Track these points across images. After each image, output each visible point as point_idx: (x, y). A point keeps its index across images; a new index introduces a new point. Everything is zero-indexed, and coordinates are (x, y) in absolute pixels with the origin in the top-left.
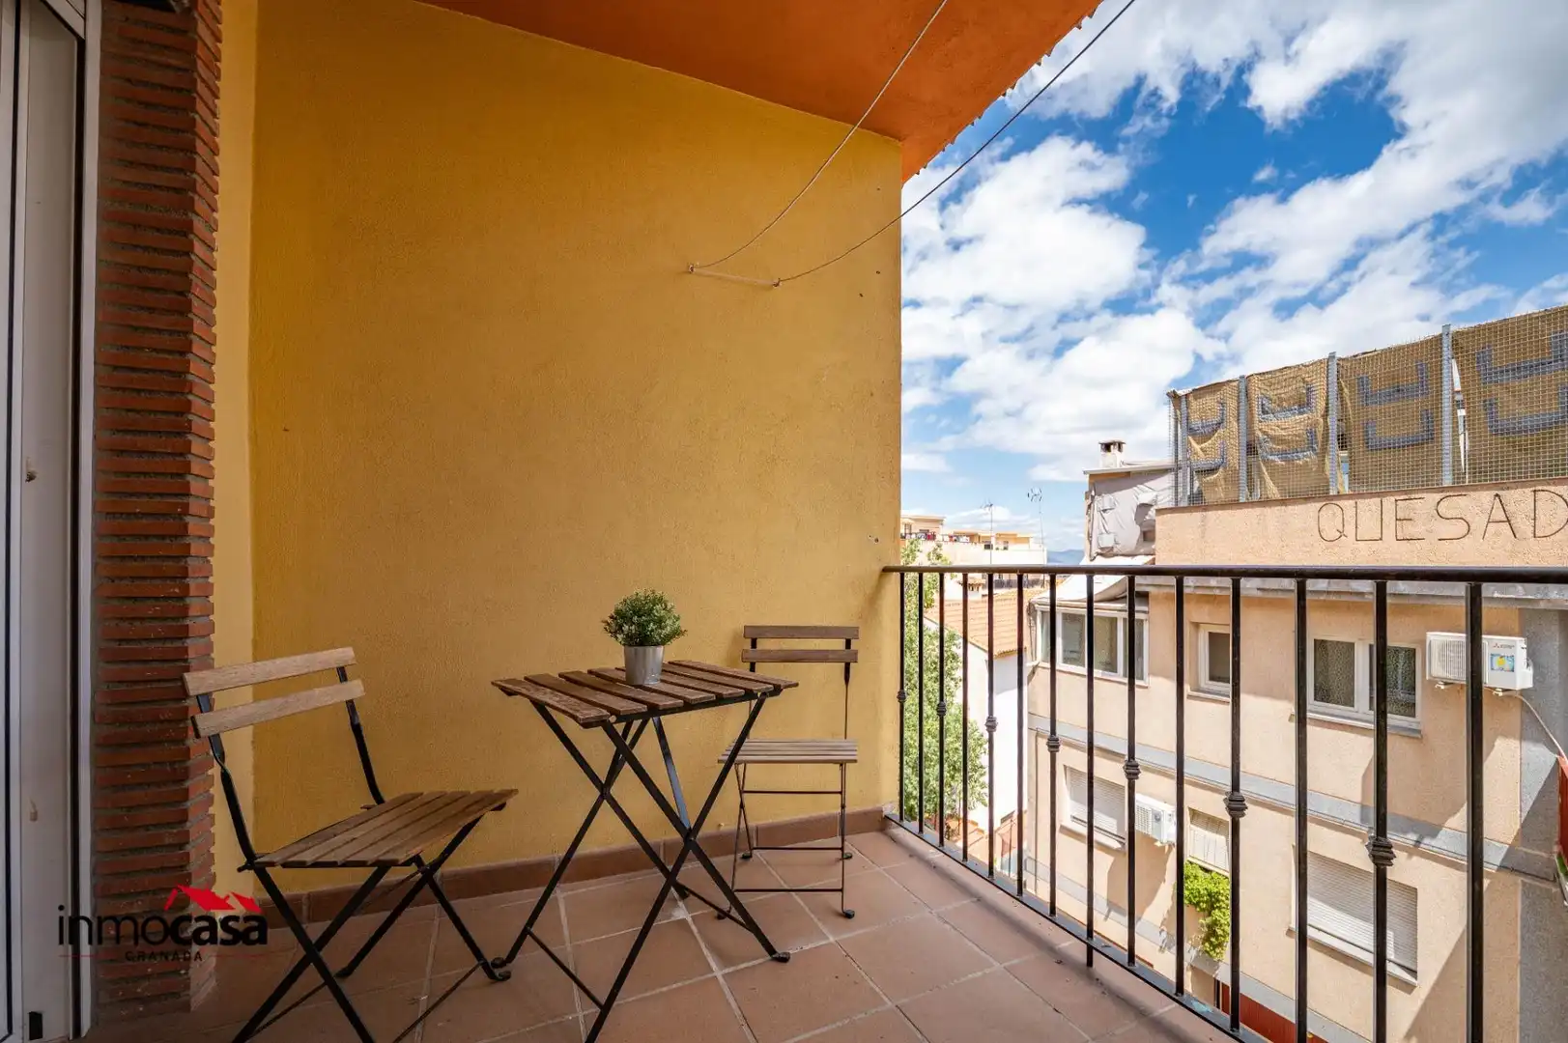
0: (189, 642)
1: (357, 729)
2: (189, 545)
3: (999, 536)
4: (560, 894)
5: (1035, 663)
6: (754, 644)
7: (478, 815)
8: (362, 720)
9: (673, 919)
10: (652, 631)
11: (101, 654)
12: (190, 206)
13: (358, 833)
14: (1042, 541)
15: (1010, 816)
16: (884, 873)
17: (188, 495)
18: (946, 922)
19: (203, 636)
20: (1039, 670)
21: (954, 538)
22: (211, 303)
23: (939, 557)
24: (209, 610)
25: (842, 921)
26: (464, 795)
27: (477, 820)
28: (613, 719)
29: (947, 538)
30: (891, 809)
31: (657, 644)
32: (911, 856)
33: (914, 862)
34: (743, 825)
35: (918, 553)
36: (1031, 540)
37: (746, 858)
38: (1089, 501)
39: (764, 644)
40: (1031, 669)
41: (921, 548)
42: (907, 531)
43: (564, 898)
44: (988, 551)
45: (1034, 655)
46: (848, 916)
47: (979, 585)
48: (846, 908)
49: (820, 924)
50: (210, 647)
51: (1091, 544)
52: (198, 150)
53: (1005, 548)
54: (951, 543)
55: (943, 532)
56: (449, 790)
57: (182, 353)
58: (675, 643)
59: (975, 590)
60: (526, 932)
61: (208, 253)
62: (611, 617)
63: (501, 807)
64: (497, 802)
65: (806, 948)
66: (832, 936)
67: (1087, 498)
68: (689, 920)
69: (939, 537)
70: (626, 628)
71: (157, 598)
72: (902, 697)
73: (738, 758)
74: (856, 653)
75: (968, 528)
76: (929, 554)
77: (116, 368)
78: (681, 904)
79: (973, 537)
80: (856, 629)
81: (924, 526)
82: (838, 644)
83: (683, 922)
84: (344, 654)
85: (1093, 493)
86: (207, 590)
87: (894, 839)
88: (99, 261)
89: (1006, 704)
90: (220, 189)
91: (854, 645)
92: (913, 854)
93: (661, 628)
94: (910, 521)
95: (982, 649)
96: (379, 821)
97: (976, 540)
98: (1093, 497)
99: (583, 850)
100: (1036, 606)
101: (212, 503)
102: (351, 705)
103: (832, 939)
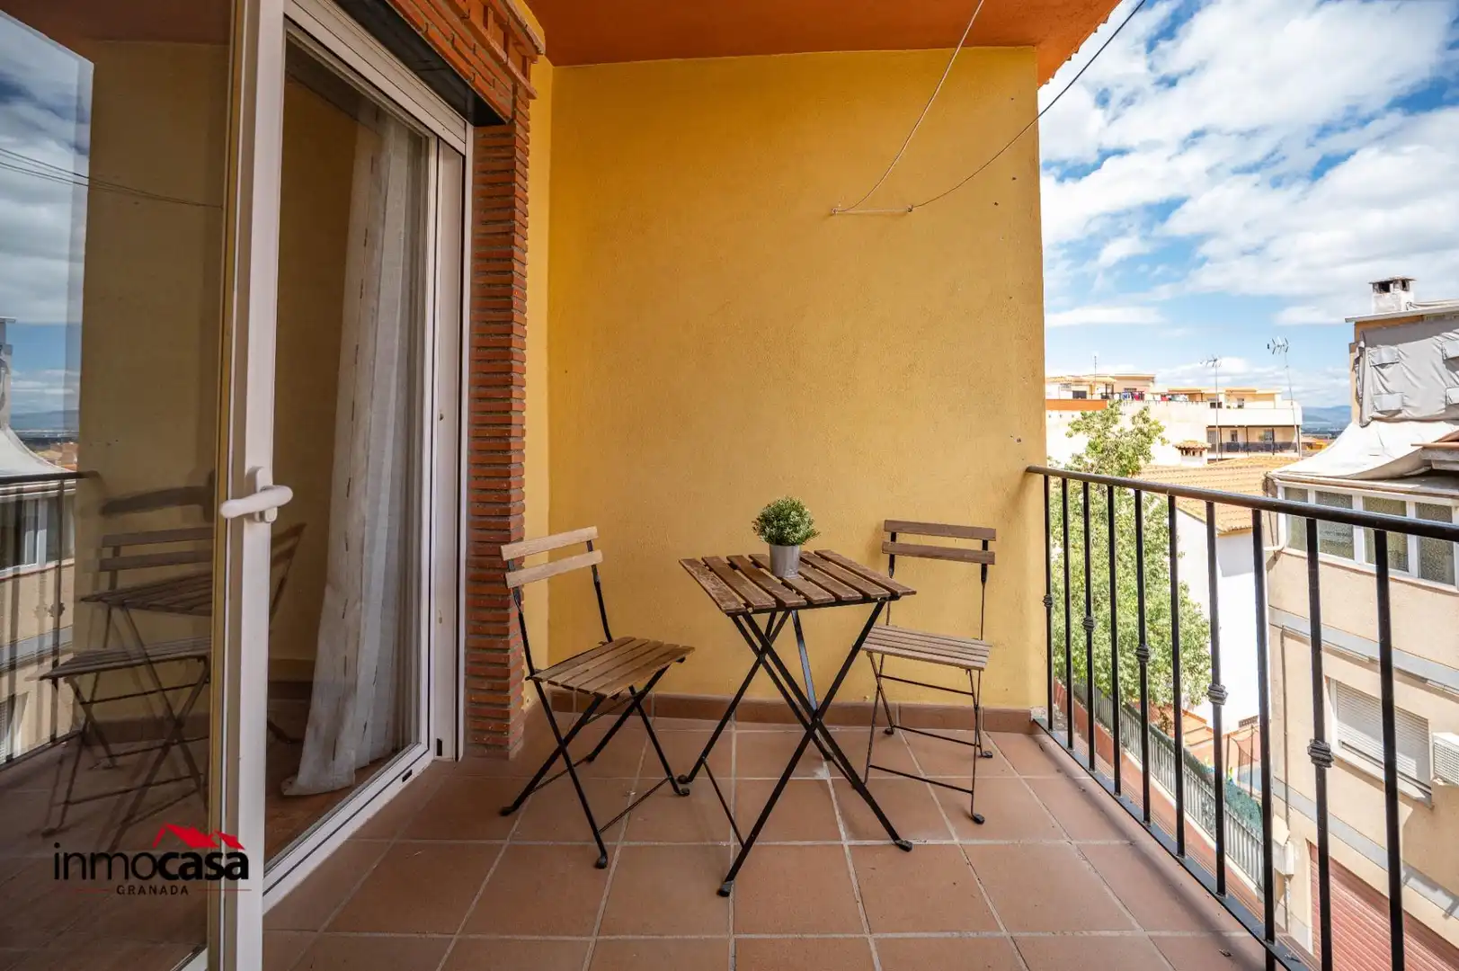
0: (510, 518)
1: (597, 585)
2: (511, 456)
3: (1229, 394)
4: (735, 730)
5: (1277, 548)
6: (893, 537)
7: (664, 666)
8: (600, 578)
9: (817, 778)
10: (788, 533)
11: (471, 525)
12: (512, 242)
13: (590, 665)
14: (1291, 397)
15: (1252, 720)
16: (1023, 781)
17: (511, 424)
18: (1086, 859)
19: (518, 514)
20: (1282, 557)
21: (1168, 397)
22: (524, 298)
23: (1146, 421)
24: (522, 496)
25: (971, 824)
26: (658, 646)
27: (664, 670)
28: (750, 610)
29: (1158, 398)
30: (1040, 713)
31: (793, 544)
32: (1058, 771)
33: (1059, 776)
34: (880, 701)
35: (1119, 417)
36: (1278, 397)
37: (889, 733)
38: (1357, 354)
39: (903, 538)
40: (1272, 555)
41: (1122, 409)
42: (1109, 391)
43: (738, 734)
44: (1214, 410)
45: (1275, 540)
46: (978, 821)
47: (1204, 449)
48: (975, 812)
49: (948, 823)
50: (522, 520)
51: (1361, 406)
52: (517, 205)
53: (1240, 407)
54: (1164, 403)
55: (1151, 391)
56: (652, 640)
57: (509, 335)
58: (811, 541)
59: (1197, 454)
60: (701, 761)
61: (522, 268)
62: (758, 519)
63: (682, 660)
64: (679, 654)
65: (930, 842)
66: (956, 837)
67: (1352, 351)
68: (830, 782)
69: (1148, 397)
70: (768, 530)
71: (495, 490)
72: (1048, 602)
73: (864, 645)
74: (993, 555)
75: (1191, 385)
76: (1134, 418)
77: (479, 348)
78: (825, 764)
79: (1193, 396)
80: (993, 531)
81: (1131, 385)
82: (976, 545)
83: (822, 783)
84: (591, 532)
85: (1362, 344)
86: (521, 484)
87: (1042, 748)
88: (471, 284)
89: (1237, 591)
90: (529, 225)
91: (990, 544)
92: (1061, 769)
93: (796, 532)
94: (1113, 380)
95: (1199, 519)
96: (607, 657)
97: (1198, 398)
98: (1362, 350)
99: (747, 696)
100: (1276, 481)
101: (524, 427)
102: (594, 567)
103: (956, 841)
